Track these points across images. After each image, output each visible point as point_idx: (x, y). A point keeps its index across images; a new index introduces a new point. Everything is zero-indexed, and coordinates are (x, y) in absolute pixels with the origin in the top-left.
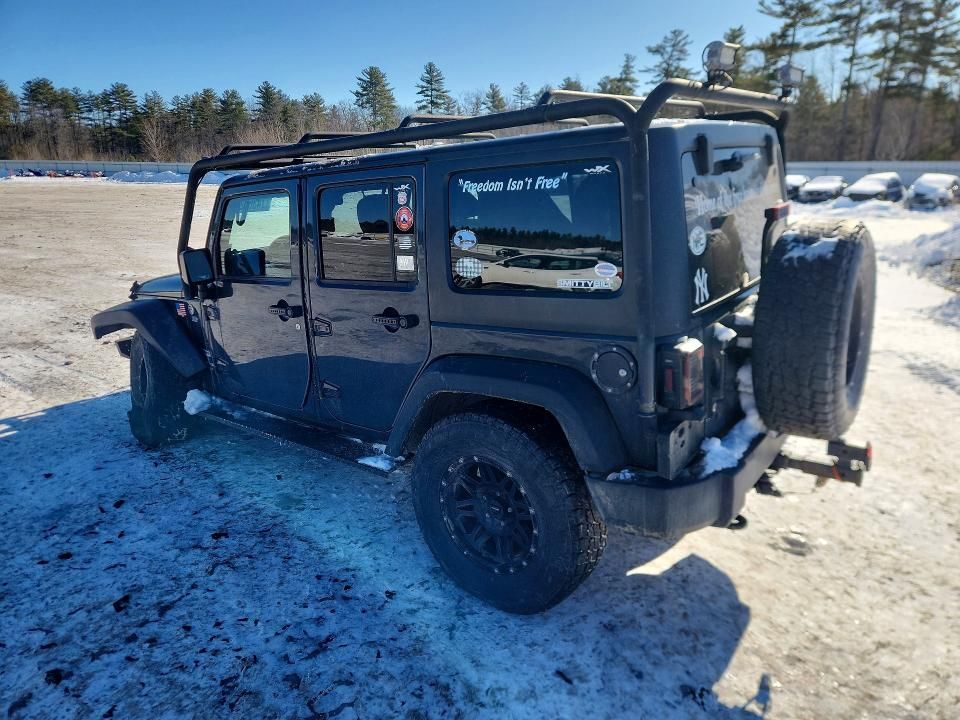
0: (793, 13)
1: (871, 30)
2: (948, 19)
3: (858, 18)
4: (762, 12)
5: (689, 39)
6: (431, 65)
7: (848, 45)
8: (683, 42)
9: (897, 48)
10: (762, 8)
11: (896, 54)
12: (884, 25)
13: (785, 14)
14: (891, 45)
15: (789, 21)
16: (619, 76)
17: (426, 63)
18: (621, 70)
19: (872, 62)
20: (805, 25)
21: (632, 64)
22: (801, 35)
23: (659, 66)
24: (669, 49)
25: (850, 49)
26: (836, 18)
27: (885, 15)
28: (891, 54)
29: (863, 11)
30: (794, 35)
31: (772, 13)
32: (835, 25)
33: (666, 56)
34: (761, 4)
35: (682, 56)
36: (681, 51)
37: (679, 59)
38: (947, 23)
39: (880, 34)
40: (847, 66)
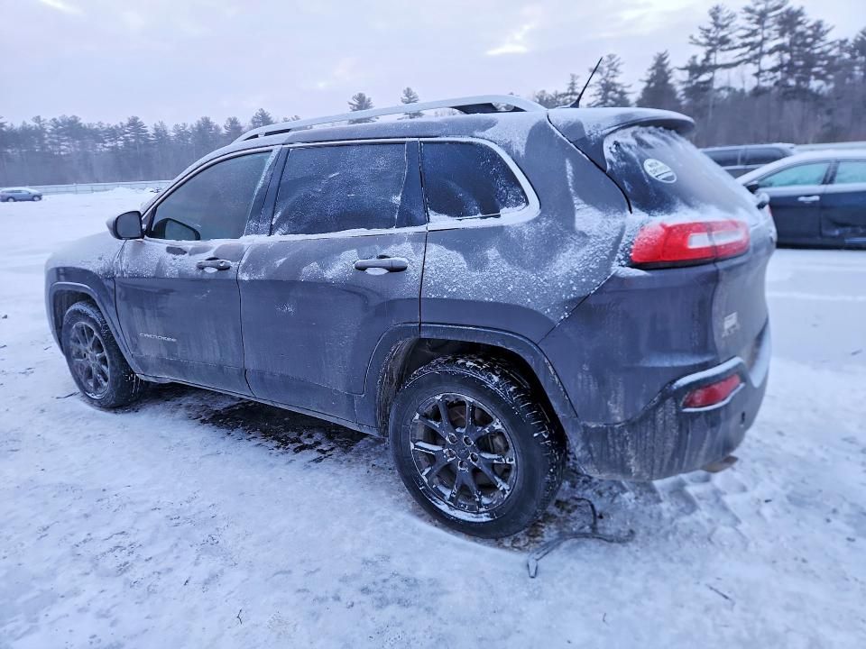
0: (714, 42)
1: (771, 52)
2: (822, 41)
3: (760, 44)
4: (691, 43)
5: (621, 61)
6: (408, 89)
7: (755, 64)
8: (616, 64)
9: (790, 64)
10: (691, 41)
11: (788, 68)
12: (780, 48)
13: (709, 44)
14: (786, 62)
15: (710, 48)
16: (566, 91)
17: (405, 89)
18: (568, 86)
19: (772, 75)
20: (722, 50)
21: (576, 82)
22: (720, 58)
23: (599, 83)
24: (606, 69)
25: (757, 66)
26: (745, 45)
27: (779, 42)
28: (785, 69)
29: (764, 39)
30: (715, 58)
31: (699, 44)
32: (746, 49)
33: (605, 75)
34: (691, 37)
35: (616, 74)
36: (615, 70)
37: (613, 76)
38: (821, 44)
39: (777, 54)
40: (755, 79)
